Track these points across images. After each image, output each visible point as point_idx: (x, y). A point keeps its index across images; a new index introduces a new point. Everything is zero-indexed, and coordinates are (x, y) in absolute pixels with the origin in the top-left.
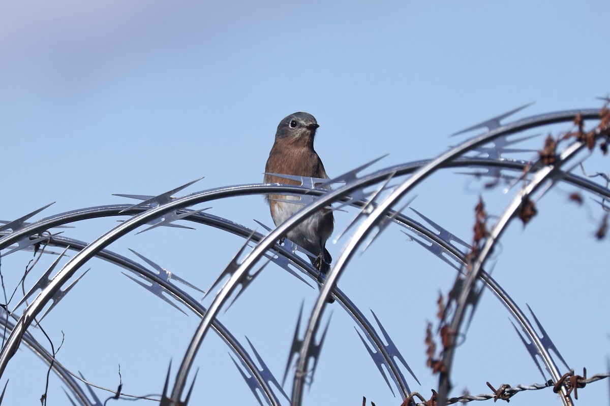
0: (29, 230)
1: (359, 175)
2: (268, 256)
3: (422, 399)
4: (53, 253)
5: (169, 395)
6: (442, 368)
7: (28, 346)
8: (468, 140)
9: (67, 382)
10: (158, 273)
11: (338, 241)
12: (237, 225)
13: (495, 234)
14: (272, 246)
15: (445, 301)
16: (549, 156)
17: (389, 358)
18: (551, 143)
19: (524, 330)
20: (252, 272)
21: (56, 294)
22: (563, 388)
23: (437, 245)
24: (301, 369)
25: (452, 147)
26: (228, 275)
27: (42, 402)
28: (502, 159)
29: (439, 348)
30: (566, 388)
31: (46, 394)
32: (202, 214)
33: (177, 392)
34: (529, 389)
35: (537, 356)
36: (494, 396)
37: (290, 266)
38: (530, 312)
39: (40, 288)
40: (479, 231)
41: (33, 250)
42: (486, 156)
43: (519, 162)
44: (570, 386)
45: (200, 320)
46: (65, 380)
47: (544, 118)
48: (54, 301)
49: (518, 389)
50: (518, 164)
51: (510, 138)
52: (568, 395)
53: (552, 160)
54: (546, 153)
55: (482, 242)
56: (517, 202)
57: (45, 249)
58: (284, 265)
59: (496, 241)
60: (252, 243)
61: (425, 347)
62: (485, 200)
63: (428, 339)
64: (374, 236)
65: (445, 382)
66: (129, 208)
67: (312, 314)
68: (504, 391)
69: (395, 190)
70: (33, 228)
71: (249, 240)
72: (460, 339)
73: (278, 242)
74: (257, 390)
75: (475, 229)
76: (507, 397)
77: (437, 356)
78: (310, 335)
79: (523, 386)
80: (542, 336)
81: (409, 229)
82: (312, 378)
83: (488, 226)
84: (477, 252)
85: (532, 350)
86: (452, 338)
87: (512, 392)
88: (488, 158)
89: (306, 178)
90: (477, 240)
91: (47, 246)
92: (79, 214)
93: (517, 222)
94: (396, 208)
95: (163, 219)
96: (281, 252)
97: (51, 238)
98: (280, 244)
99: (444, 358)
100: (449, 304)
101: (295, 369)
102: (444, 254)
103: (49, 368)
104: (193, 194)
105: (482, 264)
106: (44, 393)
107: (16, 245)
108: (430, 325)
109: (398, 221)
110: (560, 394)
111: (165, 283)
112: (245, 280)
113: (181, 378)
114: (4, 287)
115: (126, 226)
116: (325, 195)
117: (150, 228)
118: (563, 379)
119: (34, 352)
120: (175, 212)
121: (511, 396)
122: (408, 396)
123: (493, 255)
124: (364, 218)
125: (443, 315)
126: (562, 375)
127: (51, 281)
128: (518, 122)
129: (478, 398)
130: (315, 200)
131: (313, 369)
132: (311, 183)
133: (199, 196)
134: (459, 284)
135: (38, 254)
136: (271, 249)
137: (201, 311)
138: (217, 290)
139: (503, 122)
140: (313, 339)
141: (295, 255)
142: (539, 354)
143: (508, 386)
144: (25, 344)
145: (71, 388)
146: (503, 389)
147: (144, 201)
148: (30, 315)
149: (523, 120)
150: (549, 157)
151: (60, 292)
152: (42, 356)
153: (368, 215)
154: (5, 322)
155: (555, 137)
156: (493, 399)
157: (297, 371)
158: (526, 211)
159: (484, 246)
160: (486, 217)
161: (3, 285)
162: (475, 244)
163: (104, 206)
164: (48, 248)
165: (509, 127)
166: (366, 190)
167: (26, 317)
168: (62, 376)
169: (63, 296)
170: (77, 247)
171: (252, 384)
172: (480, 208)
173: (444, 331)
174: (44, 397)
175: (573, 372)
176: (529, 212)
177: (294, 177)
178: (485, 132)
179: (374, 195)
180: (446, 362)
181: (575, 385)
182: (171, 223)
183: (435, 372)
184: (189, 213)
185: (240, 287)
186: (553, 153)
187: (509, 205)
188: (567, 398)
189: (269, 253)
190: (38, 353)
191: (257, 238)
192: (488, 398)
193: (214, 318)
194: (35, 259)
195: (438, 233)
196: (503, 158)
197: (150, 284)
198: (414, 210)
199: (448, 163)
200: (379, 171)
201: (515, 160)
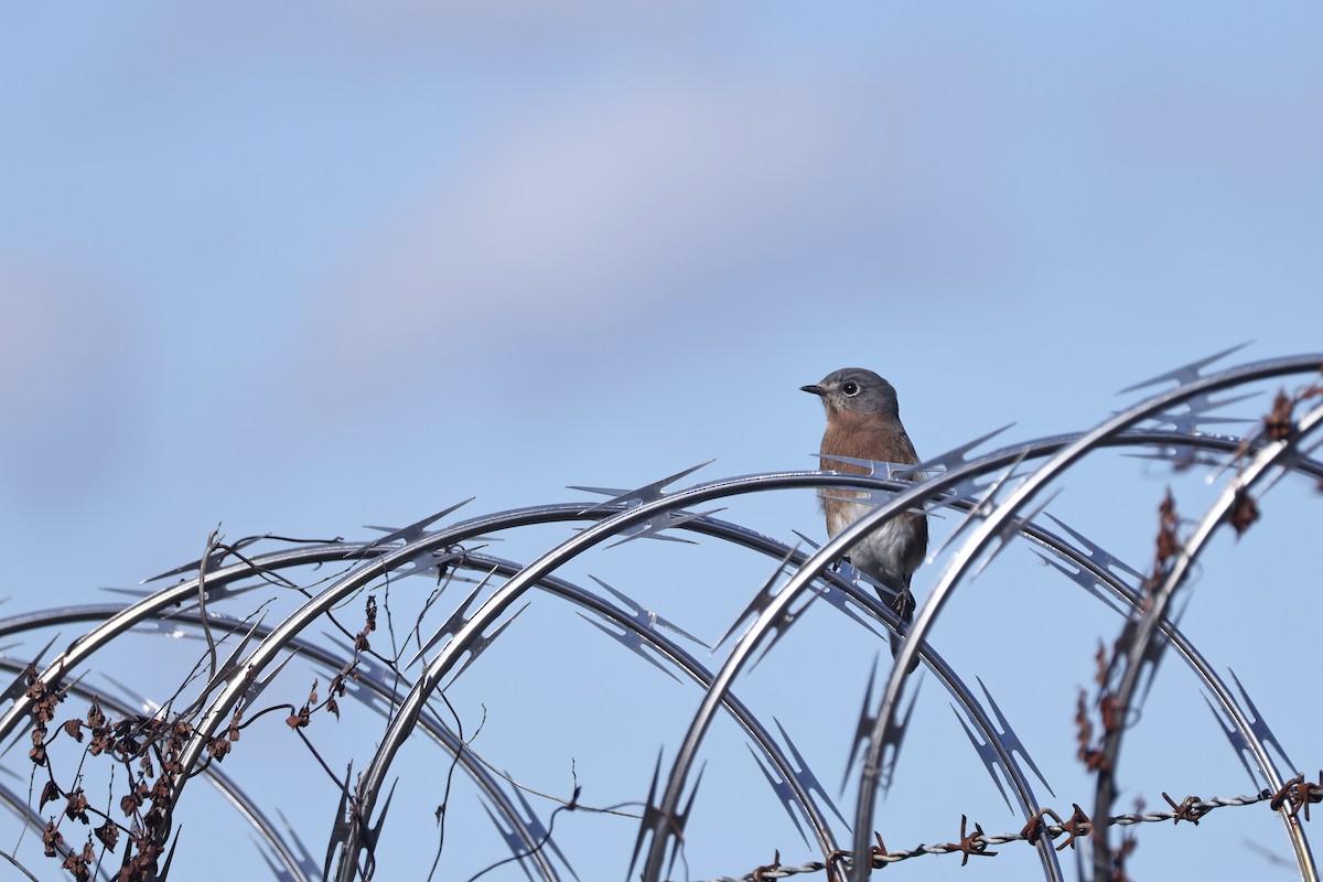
0: (432, 541)
1: (967, 456)
2: (814, 589)
3: (1057, 820)
4: (468, 580)
5: (657, 804)
6: (1101, 764)
7: (424, 730)
8: (1146, 401)
9: (486, 788)
10: (634, 614)
11: (935, 559)
12: (765, 538)
13: (1192, 548)
14: (821, 573)
15: (1109, 655)
16: (1280, 425)
17: (1005, 754)
18: (1282, 403)
19: (1224, 709)
20: (793, 609)
21: (475, 643)
22: (1286, 802)
23: (1086, 573)
24: (873, 764)
25: (1117, 414)
26: (755, 614)
27: (438, 816)
28: (1198, 434)
29: (1098, 731)
30: (1292, 803)
31: (444, 805)
32: (710, 520)
33: (670, 799)
34: (1231, 804)
35: (1245, 752)
36: (1174, 814)
37: (848, 604)
38: (1234, 681)
39: (449, 631)
40: (1165, 544)
41: (437, 576)
42: (1172, 427)
43: (1226, 438)
44: (1297, 799)
45: (705, 693)
46: (482, 784)
47: (1269, 366)
48: (472, 654)
49: (1213, 804)
50: (1224, 442)
51: (1214, 397)
52: (1294, 814)
53: (1284, 431)
54: (1275, 419)
55: (1170, 562)
56: (1228, 498)
57: (455, 574)
58: (838, 603)
59: (1192, 560)
60: (789, 568)
61: (1075, 730)
62: (1177, 496)
63: (1081, 717)
64: (993, 552)
65: (1106, 785)
66: (591, 508)
67: (892, 675)
68: (1190, 807)
69: (1027, 480)
70: (438, 538)
71: (786, 563)
72: (1131, 717)
73: (831, 567)
74: (792, 803)
75: (1159, 541)
76: (1195, 817)
77: (1094, 743)
78: (887, 709)
79: (1221, 800)
80: (1252, 720)
81: (1043, 546)
82: (890, 778)
83: (1181, 536)
84: (1160, 578)
85: (1237, 742)
86: (1118, 716)
87: (1204, 809)
88: (1176, 432)
89: (878, 462)
90: (1162, 558)
91: (458, 569)
92: (513, 516)
93: (1227, 531)
94: (1024, 514)
95: (648, 527)
96: (835, 583)
97: (465, 555)
98: (835, 569)
99: (1106, 746)
100: (1115, 661)
101: (863, 763)
102: (1098, 587)
103: (453, 761)
104: (698, 486)
105: (1169, 598)
106: (442, 803)
107: (410, 565)
108: (1083, 694)
109: (1026, 534)
110: (1282, 812)
111: (646, 631)
112: (780, 622)
113: (678, 776)
114: (392, 631)
115: (589, 536)
116: (908, 490)
117: (623, 541)
118: (1287, 788)
119: (434, 739)
120: (668, 514)
121: (1201, 814)
122: (1035, 815)
123: (1188, 583)
124: (977, 522)
125: (1104, 678)
126: (1285, 782)
127: (467, 622)
128: (1227, 371)
129: (1148, 818)
130: (892, 499)
131: (893, 764)
132: (887, 472)
133: (708, 489)
134: (1131, 629)
135: (444, 581)
136: (819, 578)
137: (705, 677)
138: (736, 637)
139: (1203, 372)
140: (892, 716)
141: (856, 587)
142: (1249, 749)
143: (1197, 800)
144: (421, 728)
145: (493, 797)
146: (1189, 803)
147: (615, 497)
148: (433, 676)
149: (1235, 368)
150: (1280, 427)
151: (482, 639)
152: (446, 746)
153: (983, 518)
154: (391, 694)
155: (1290, 394)
156: (1173, 820)
157: (866, 767)
158: (1241, 514)
159: (1173, 568)
160: (1177, 521)
161: (390, 626)
162: (1159, 565)
163: (553, 506)
164: (460, 572)
165: (1214, 381)
166: (979, 481)
167: (427, 678)
168: (477, 778)
169: (487, 645)
170: (508, 571)
171: (784, 793)
172: (1167, 508)
173: (1105, 704)
174: (442, 810)
175: (1303, 778)
176: (1246, 514)
177: (859, 462)
178: (1174, 388)
179: (995, 486)
180: (1109, 754)
181: (1305, 798)
182: (659, 533)
183: (1090, 769)
184: (686, 518)
185: (773, 632)
186: (1286, 421)
187: (1213, 505)
188: (1293, 819)
189: (816, 584)
190: (441, 742)
191: (798, 561)
192: (1164, 817)
193: (726, 689)
194: (440, 588)
195: (1089, 553)
196: (1200, 431)
197: (622, 632)
198: (1051, 516)
199: (1109, 440)
200: (1000, 451)
201: (1219, 436)
